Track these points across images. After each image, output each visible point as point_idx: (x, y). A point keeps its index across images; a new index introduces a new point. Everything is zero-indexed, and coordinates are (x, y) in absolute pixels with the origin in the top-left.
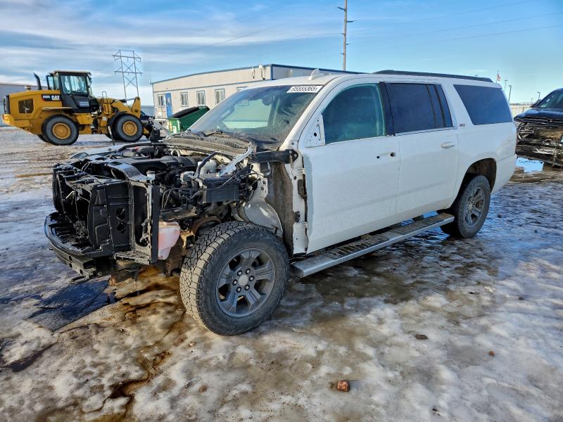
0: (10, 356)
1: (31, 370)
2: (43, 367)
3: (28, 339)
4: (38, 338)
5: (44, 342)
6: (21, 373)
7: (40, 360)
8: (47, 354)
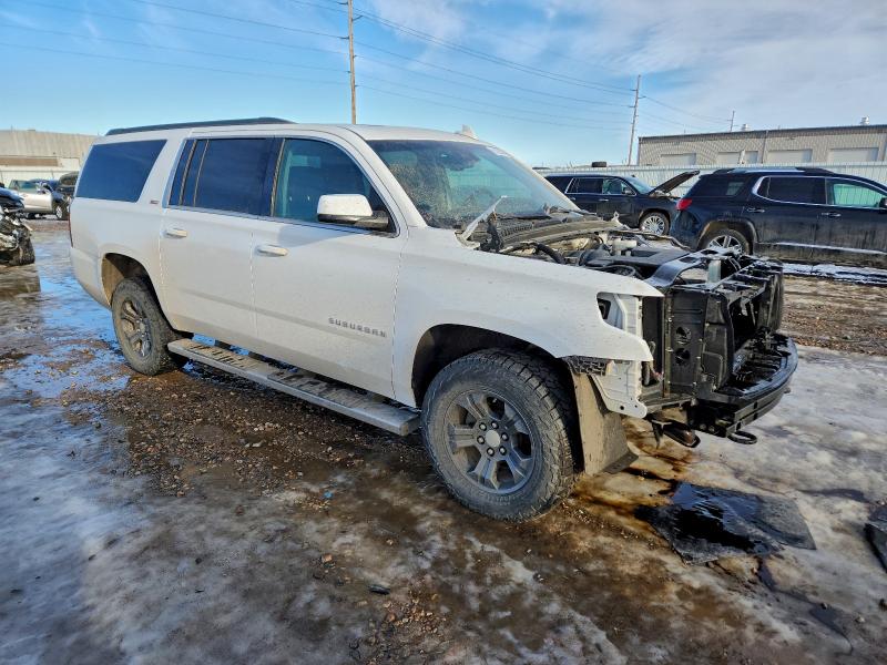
0: (860, 511)
1: (843, 485)
2: (832, 480)
3: (828, 514)
4: (815, 507)
5: (809, 498)
6: (856, 488)
7: (829, 488)
8: (818, 487)
